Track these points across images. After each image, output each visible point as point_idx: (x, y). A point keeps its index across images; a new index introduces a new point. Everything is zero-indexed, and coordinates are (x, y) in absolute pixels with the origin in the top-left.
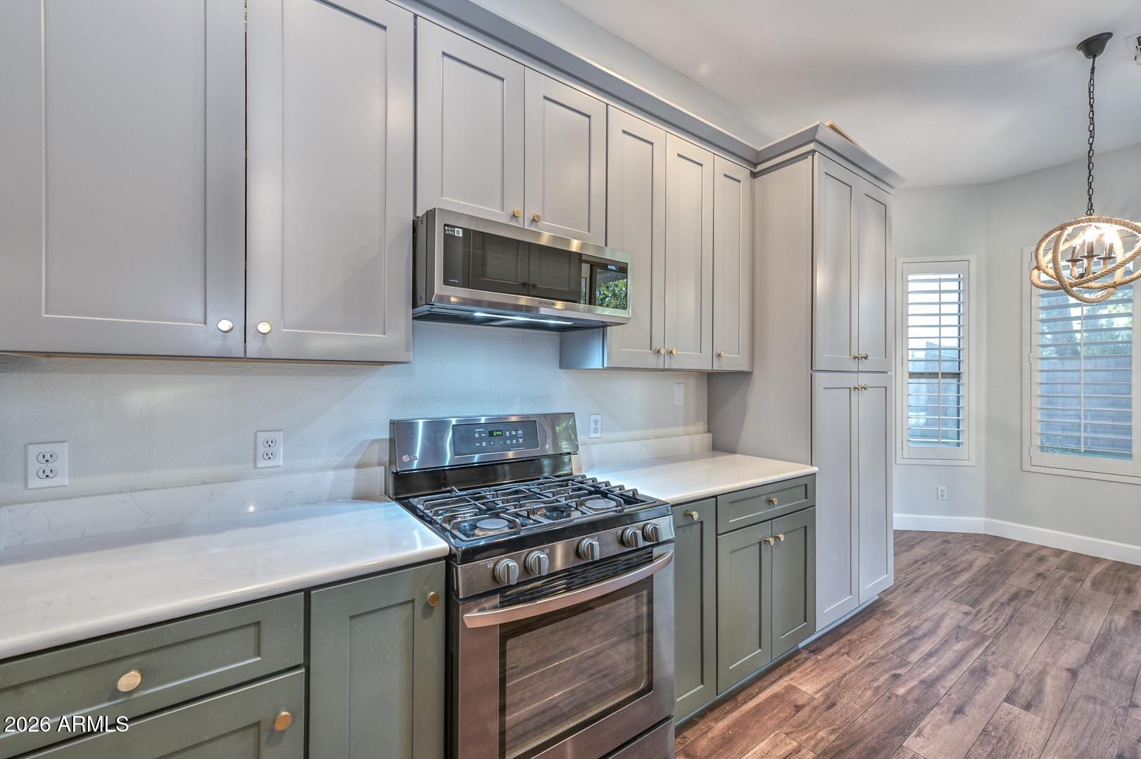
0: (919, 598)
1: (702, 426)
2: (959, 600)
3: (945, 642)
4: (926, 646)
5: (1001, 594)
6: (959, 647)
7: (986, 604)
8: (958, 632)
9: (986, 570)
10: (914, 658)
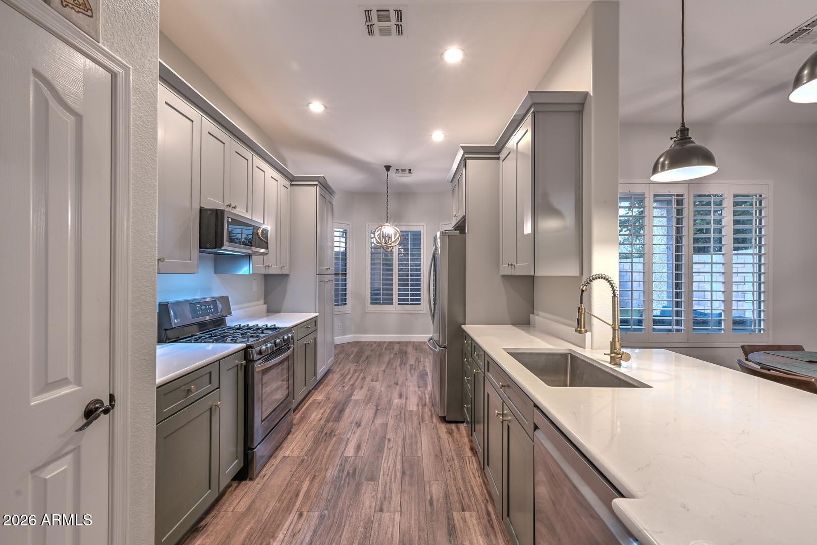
0: (341, 366)
1: (262, 301)
2: (352, 363)
3: (353, 375)
4: (349, 377)
5: (364, 358)
6: (357, 374)
7: (361, 362)
8: (355, 371)
9: (358, 353)
10: (346, 381)
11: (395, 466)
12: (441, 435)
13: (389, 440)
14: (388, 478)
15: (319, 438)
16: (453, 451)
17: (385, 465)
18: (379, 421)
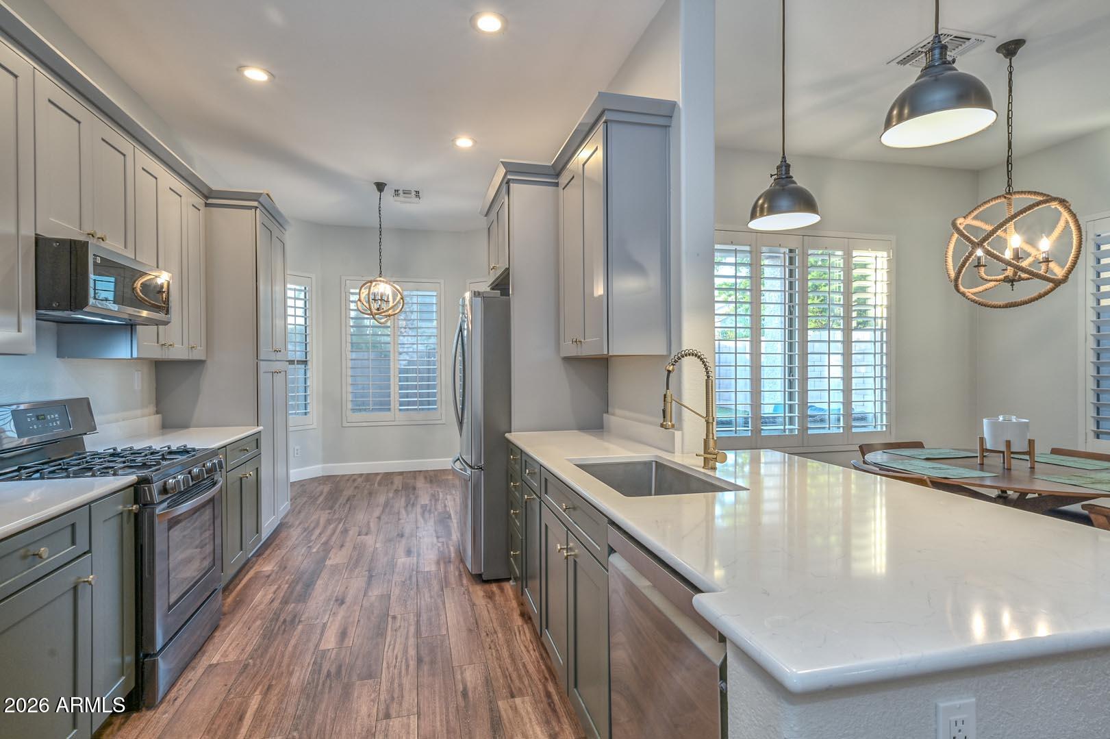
0: (302, 515)
1: (152, 408)
2: (322, 509)
3: (325, 527)
4: (317, 532)
5: (342, 500)
6: (332, 526)
7: (337, 506)
8: (329, 522)
9: (330, 493)
10: (313, 537)
11: (405, 651)
12: (477, 602)
13: (394, 618)
14: (396, 671)
15: (273, 630)
16: (494, 621)
17: (390, 653)
18: (375, 592)
